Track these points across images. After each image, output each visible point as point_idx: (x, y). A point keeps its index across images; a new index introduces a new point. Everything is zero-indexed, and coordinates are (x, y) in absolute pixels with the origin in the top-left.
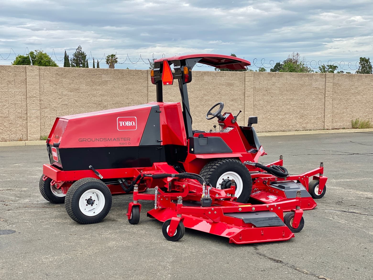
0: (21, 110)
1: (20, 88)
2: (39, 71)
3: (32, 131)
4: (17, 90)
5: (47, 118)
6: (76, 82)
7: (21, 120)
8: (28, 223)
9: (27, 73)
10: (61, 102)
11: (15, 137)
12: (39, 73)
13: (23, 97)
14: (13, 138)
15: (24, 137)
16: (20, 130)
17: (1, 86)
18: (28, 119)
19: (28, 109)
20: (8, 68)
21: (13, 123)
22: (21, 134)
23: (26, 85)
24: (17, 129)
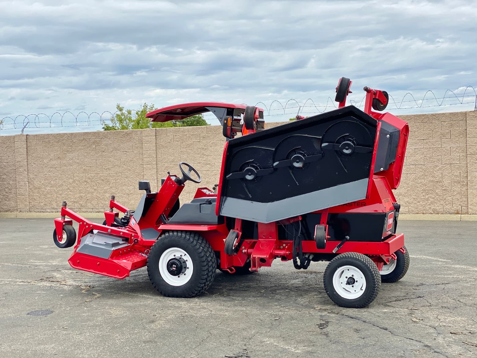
0: (459, 171)
1: (457, 142)
3: (474, 201)
7: (459, 186)
11: (451, 209)
13: (462, 154)
14: (448, 210)
15: (464, 209)
16: (458, 200)
17: (432, 141)
18: (468, 185)
19: (468, 171)
20: (442, 116)
21: (448, 190)
22: (459, 205)
23: (467, 137)
24: (454, 198)
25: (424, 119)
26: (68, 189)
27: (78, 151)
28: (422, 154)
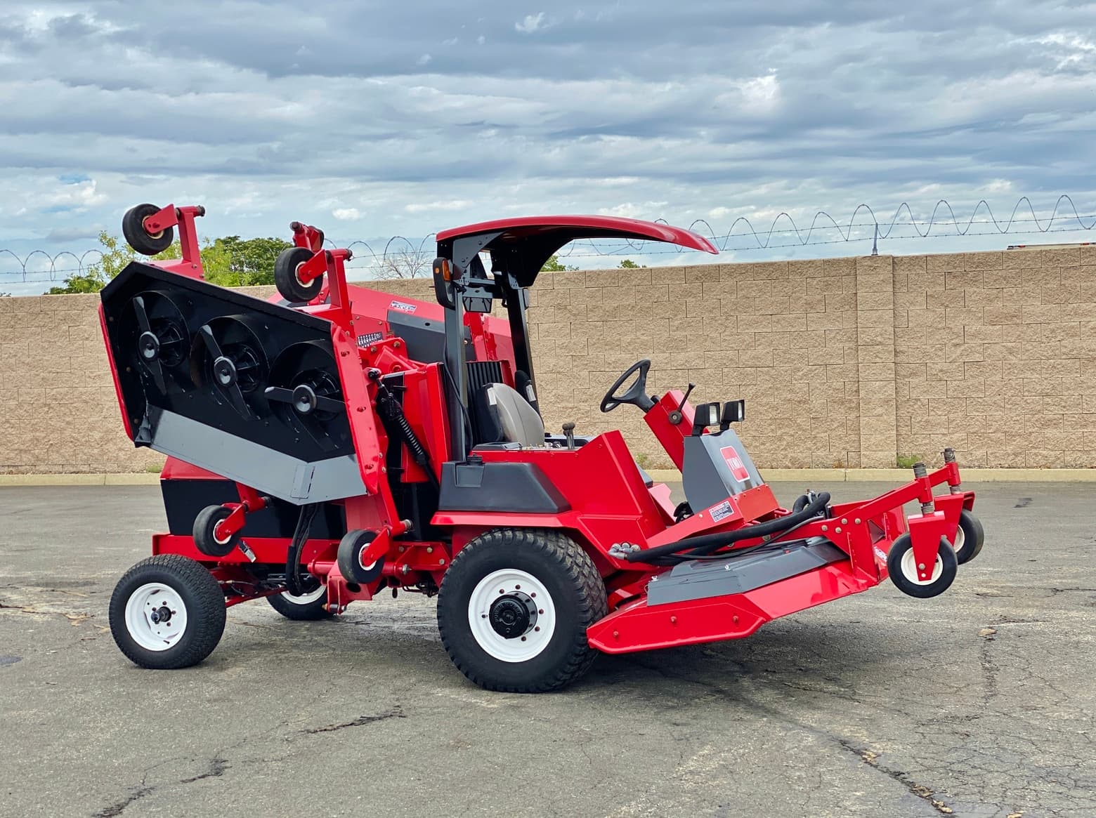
0: (842, 380)
1: (839, 319)
3: (873, 440)
4: (830, 326)
5: (919, 403)
6: (1009, 293)
10: (962, 355)
11: (827, 458)
12: (892, 275)
13: (847, 345)
14: (820, 459)
15: (852, 457)
16: (841, 438)
17: (789, 318)
18: (861, 409)
19: (861, 379)
20: (808, 266)
21: (821, 419)
22: (844, 449)
23: (857, 310)
24: (834, 434)
25: (773, 272)
26: (7, 421)
27: (28, 338)
28: (769, 346)
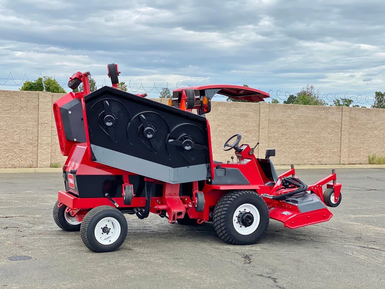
0: (32, 136)
1: (32, 114)
2: (52, 98)
3: (43, 158)
4: (28, 116)
5: (58, 145)
7: (32, 147)
8: (44, 250)
9: (40, 99)
11: (25, 164)
12: (51, 100)
13: (35, 123)
14: (23, 165)
15: (34, 164)
16: (30, 157)
17: (13, 112)
18: (39, 146)
19: (39, 136)
20: (21, 93)
21: (24, 150)
22: (31, 161)
23: (39, 111)
24: (28, 155)
25: (7, 94)
28: (5, 122)
